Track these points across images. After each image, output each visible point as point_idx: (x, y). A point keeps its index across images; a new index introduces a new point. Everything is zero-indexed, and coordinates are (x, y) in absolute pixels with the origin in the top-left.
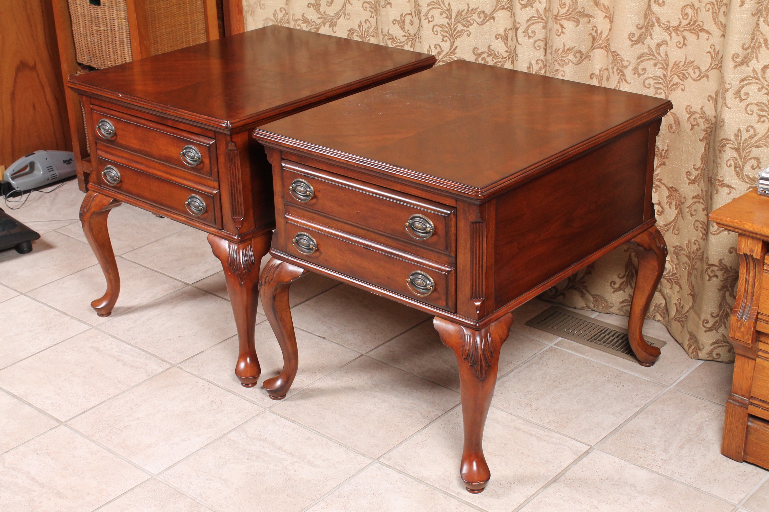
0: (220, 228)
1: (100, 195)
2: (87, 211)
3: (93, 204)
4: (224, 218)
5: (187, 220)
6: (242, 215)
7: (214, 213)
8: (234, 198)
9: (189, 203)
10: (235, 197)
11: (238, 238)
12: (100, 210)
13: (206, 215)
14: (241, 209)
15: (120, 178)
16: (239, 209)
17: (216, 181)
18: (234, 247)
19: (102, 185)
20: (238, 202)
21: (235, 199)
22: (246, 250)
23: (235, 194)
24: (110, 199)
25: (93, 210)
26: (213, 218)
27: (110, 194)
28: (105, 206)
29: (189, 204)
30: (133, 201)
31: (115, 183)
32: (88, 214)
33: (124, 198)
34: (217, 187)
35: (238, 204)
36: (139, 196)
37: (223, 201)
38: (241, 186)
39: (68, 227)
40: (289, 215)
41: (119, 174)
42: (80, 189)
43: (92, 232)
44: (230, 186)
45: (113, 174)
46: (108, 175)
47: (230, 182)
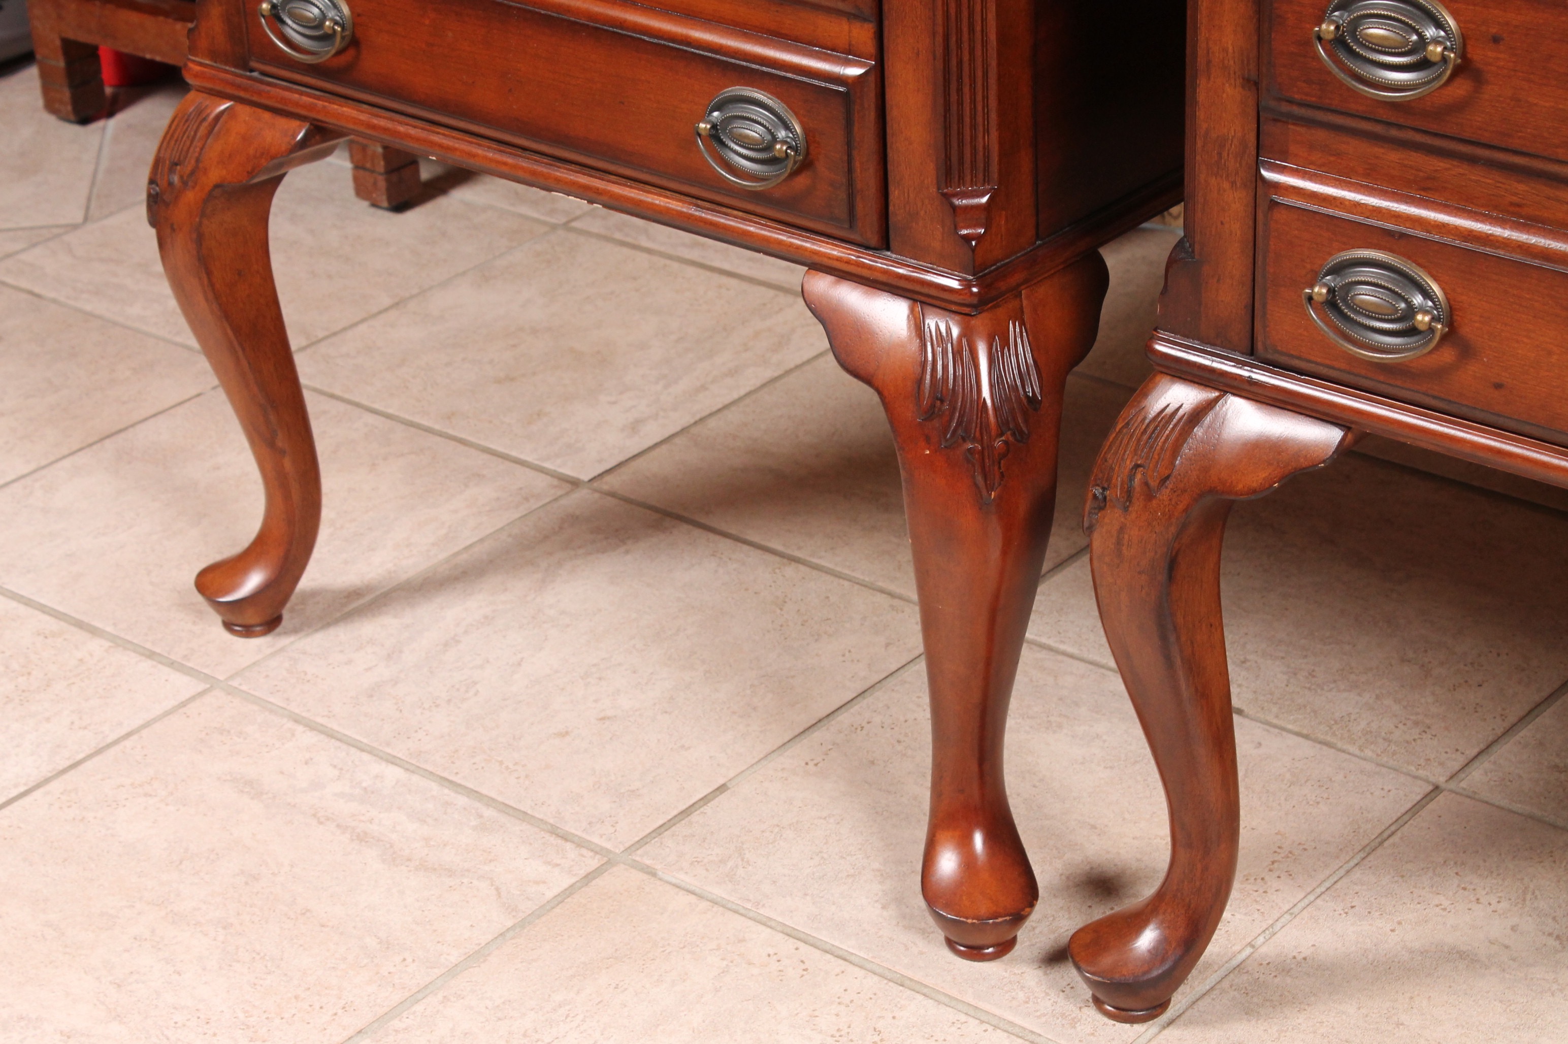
0: (874, 240)
1: (244, 112)
2: (185, 183)
3: (215, 149)
4: (895, 194)
5: (693, 211)
6: (986, 179)
7: (850, 171)
8: (954, 97)
9: (714, 126)
10: (960, 90)
11: (968, 285)
12: (251, 174)
13: (802, 181)
14: (986, 149)
15: (348, 25)
16: (974, 149)
17: (865, 20)
18: (948, 329)
19: (253, 64)
20: (973, 117)
21: (960, 103)
22: (1005, 343)
23: (960, 77)
24: (295, 123)
25: (215, 175)
26: (843, 195)
27: (297, 104)
28: (273, 158)
29: (716, 136)
30: (412, 131)
31: (326, 53)
32: (191, 196)
33: (363, 117)
34: (870, 46)
35: (974, 126)
36: (443, 106)
37: (893, 113)
38: (993, 37)
39: (23, 257)
40: (1282, 170)
41: (346, 9)
42: (51, 106)
43: (209, 273)
44: (939, 39)
45: (316, 11)
46: (292, 16)
47: (939, 19)
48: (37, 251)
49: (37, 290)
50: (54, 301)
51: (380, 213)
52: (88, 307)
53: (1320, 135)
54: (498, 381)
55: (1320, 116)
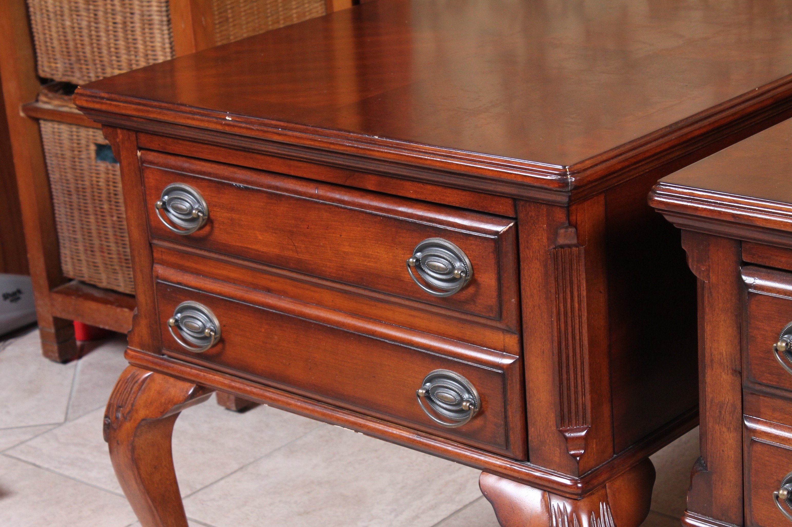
0: (520, 455)
1: (159, 378)
2: (125, 418)
3: (142, 399)
4: (531, 430)
5: (415, 437)
6: (584, 422)
7: (506, 417)
8: (565, 376)
9: (427, 391)
10: (568, 372)
11: (576, 483)
12: (163, 413)
13: (479, 422)
14: (584, 405)
15: (218, 331)
16: (577, 404)
17: (513, 333)
18: (565, 508)
19: (164, 351)
20: (576, 387)
21: (568, 379)
22: (598, 516)
23: (568, 365)
24: (187, 385)
25: (142, 413)
26: (502, 431)
27: (189, 374)
28: (175, 404)
29: (428, 396)
30: (255, 390)
31: (206, 346)
32: (128, 426)
33: (227, 382)
34: (516, 348)
35: (576, 392)
36: (272, 376)
37: (530, 385)
38: (586, 342)
39: (30, 443)
40: (758, 422)
41: (217, 322)
42: (47, 354)
43: (138, 469)
44: (555, 344)
45: (200, 324)
46: (186, 326)
47: (555, 334)
48: (39, 439)
49: (38, 463)
50: (48, 469)
51: (232, 413)
52: (67, 473)
53: (779, 403)
54: (300, 514)
55: (778, 392)
